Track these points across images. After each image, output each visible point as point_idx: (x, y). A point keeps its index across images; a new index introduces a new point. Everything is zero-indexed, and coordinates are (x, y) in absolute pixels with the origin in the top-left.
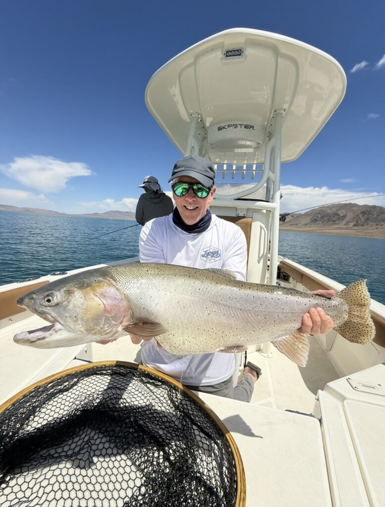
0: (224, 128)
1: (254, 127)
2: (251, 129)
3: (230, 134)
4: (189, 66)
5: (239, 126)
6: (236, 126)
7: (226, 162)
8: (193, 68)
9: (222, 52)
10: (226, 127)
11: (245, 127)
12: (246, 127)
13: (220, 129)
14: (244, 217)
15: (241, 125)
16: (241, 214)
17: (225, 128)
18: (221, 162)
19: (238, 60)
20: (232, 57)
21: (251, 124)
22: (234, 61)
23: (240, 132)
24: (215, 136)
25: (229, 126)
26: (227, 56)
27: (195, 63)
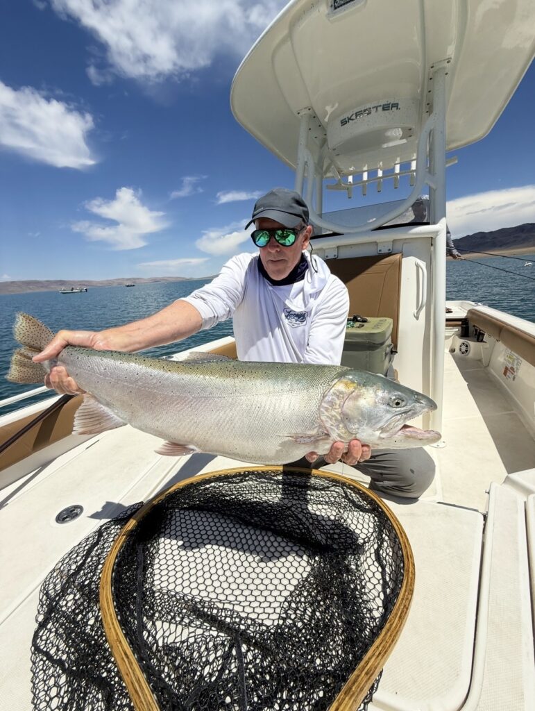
0: (350, 119)
1: (397, 104)
2: (394, 109)
3: (360, 127)
4: (283, 41)
5: (373, 111)
6: (368, 111)
7: (365, 168)
8: (289, 43)
9: (327, 4)
10: (354, 117)
11: (384, 109)
12: (386, 108)
13: (344, 122)
14: (389, 254)
15: (377, 107)
16: (385, 251)
17: (353, 120)
18: (358, 170)
19: (354, 8)
20: (343, 7)
21: (392, 101)
22: (347, 12)
23: (377, 120)
24: (338, 135)
25: (357, 114)
26: (335, 8)
27: (290, 35)
